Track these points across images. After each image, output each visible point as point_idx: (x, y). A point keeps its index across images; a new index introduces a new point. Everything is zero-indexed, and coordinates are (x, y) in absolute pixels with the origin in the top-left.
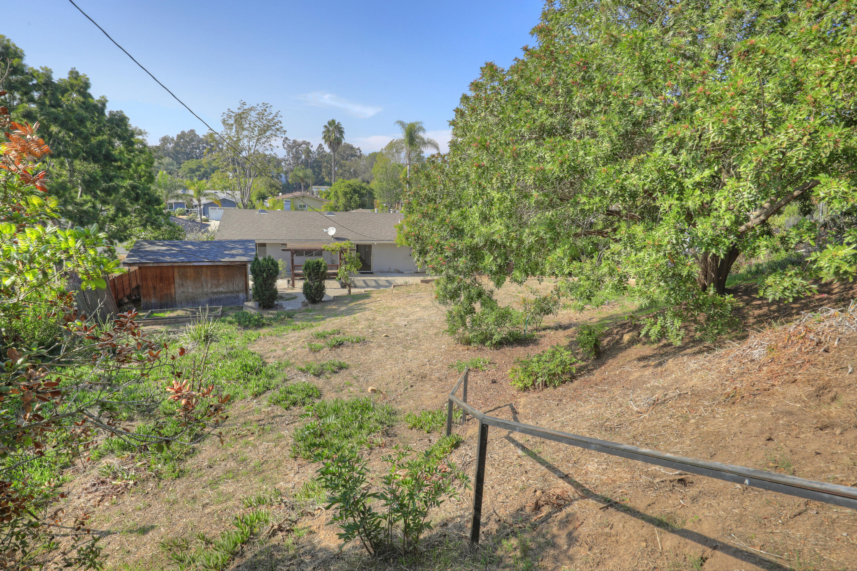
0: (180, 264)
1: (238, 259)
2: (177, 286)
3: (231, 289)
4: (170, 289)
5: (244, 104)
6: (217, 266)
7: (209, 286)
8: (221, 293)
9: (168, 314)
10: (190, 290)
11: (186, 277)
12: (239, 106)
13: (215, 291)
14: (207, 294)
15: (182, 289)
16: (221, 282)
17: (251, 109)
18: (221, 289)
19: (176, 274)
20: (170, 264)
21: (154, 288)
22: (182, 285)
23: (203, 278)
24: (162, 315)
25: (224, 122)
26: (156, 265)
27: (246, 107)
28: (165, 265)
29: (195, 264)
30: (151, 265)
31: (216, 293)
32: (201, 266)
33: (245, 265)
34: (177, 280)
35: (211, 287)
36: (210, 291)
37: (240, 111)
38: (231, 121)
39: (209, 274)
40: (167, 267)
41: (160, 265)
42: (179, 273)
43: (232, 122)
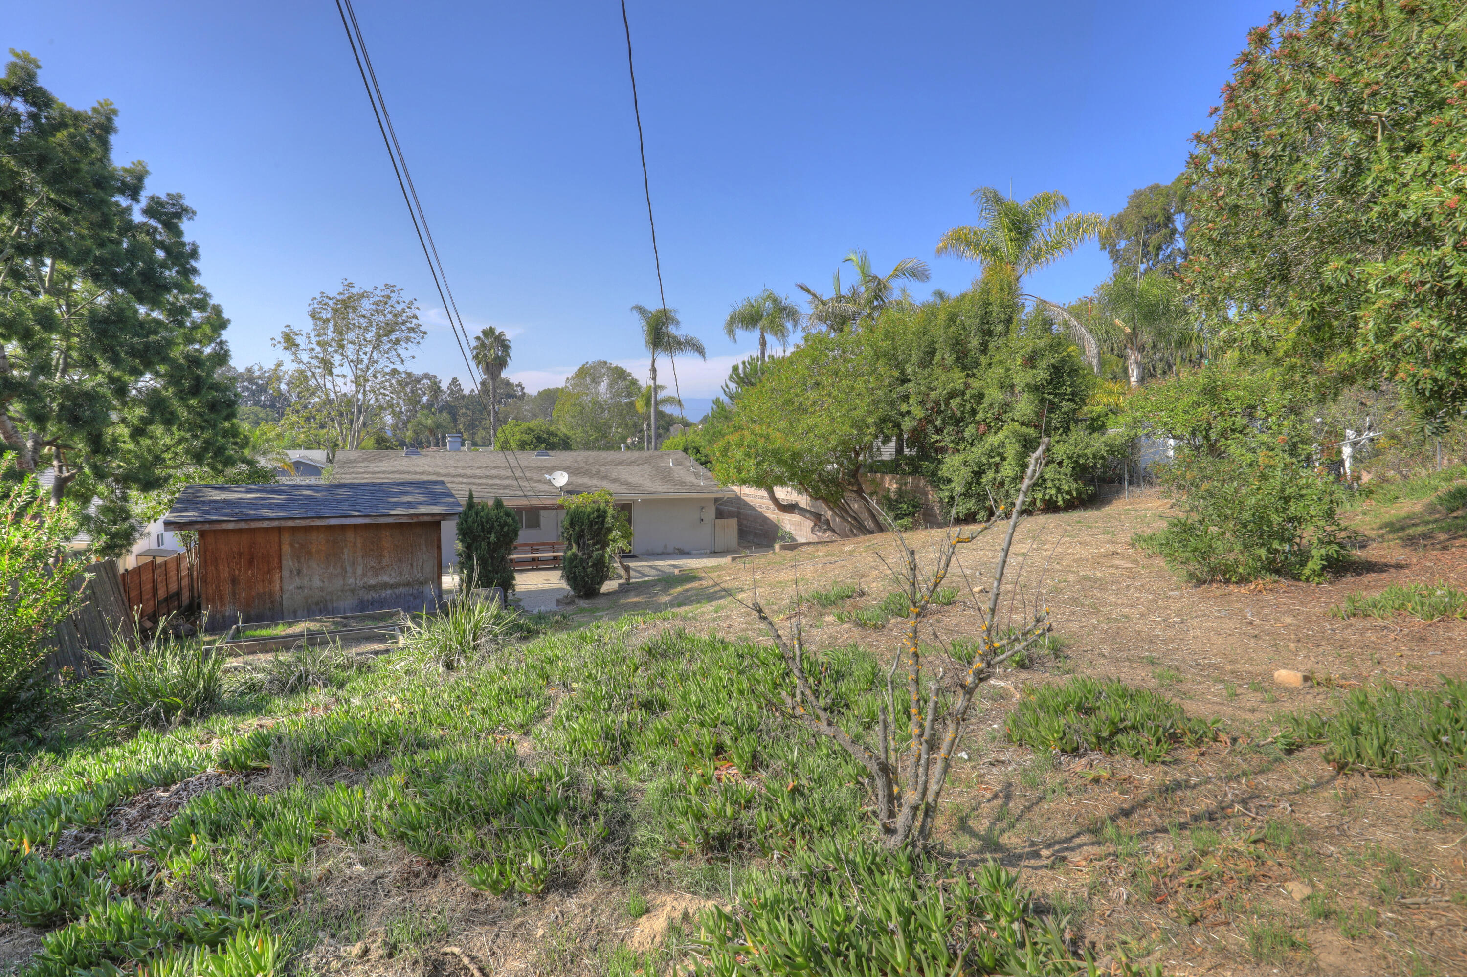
0: (298, 523)
1: (423, 510)
2: (286, 573)
3: (407, 577)
4: (271, 581)
5: (351, 285)
6: (378, 526)
7: (359, 571)
8: (385, 586)
9: (280, 630)
10: (317, 583)
11: (309, 553)
12: (340, 288)
13: (372, 582)
14: (353, 591)
15: (298, 582)
16: (386, 561)
17: (362, 296)
18: (385, 578)
19: (286, 548)
20: (276, 524)
21: (234, 581)
22: (299, 572)
23: (347, 555)
24: (266, 632)
25: (314, 315)
26: (243, 525)
27: (354, 291)
28: (265, 524)
29: (333, 522)
30: (231, 526)
31: (373, 588)
32: (343, 527)
33: (437, 524)
34: (288, 562)
35: (364, 575)
36: (360, 583)
37: (345, 297)
38: (327, 314)
39: (359, 542)
40: (266, 530)
41: (253, 525)
42: (292, 545)
43: (329, 316)
